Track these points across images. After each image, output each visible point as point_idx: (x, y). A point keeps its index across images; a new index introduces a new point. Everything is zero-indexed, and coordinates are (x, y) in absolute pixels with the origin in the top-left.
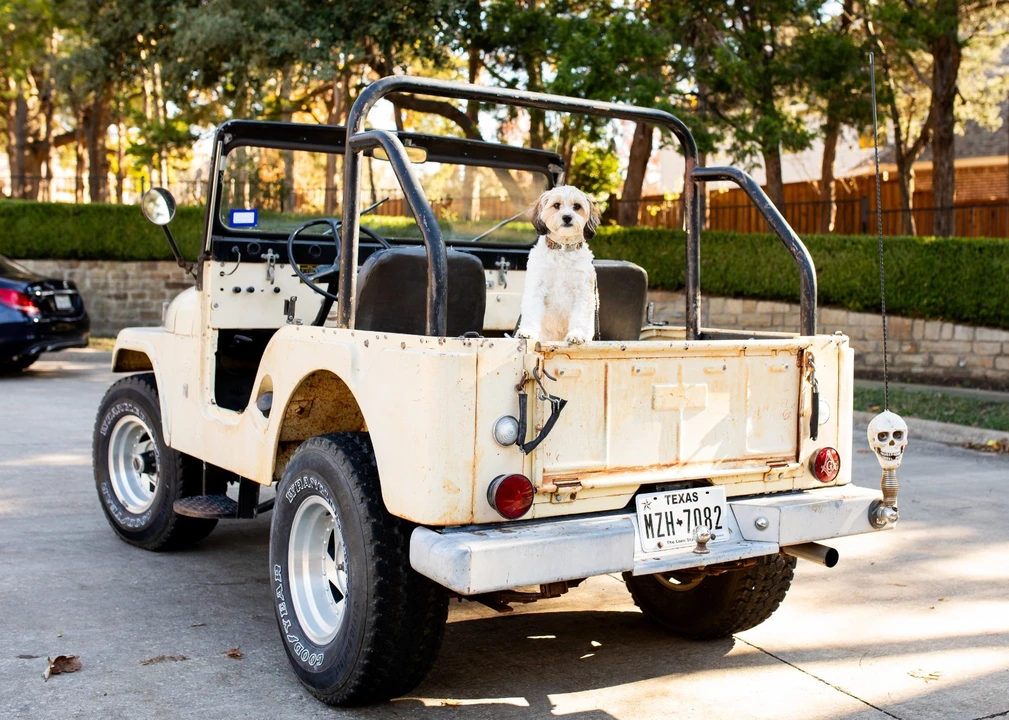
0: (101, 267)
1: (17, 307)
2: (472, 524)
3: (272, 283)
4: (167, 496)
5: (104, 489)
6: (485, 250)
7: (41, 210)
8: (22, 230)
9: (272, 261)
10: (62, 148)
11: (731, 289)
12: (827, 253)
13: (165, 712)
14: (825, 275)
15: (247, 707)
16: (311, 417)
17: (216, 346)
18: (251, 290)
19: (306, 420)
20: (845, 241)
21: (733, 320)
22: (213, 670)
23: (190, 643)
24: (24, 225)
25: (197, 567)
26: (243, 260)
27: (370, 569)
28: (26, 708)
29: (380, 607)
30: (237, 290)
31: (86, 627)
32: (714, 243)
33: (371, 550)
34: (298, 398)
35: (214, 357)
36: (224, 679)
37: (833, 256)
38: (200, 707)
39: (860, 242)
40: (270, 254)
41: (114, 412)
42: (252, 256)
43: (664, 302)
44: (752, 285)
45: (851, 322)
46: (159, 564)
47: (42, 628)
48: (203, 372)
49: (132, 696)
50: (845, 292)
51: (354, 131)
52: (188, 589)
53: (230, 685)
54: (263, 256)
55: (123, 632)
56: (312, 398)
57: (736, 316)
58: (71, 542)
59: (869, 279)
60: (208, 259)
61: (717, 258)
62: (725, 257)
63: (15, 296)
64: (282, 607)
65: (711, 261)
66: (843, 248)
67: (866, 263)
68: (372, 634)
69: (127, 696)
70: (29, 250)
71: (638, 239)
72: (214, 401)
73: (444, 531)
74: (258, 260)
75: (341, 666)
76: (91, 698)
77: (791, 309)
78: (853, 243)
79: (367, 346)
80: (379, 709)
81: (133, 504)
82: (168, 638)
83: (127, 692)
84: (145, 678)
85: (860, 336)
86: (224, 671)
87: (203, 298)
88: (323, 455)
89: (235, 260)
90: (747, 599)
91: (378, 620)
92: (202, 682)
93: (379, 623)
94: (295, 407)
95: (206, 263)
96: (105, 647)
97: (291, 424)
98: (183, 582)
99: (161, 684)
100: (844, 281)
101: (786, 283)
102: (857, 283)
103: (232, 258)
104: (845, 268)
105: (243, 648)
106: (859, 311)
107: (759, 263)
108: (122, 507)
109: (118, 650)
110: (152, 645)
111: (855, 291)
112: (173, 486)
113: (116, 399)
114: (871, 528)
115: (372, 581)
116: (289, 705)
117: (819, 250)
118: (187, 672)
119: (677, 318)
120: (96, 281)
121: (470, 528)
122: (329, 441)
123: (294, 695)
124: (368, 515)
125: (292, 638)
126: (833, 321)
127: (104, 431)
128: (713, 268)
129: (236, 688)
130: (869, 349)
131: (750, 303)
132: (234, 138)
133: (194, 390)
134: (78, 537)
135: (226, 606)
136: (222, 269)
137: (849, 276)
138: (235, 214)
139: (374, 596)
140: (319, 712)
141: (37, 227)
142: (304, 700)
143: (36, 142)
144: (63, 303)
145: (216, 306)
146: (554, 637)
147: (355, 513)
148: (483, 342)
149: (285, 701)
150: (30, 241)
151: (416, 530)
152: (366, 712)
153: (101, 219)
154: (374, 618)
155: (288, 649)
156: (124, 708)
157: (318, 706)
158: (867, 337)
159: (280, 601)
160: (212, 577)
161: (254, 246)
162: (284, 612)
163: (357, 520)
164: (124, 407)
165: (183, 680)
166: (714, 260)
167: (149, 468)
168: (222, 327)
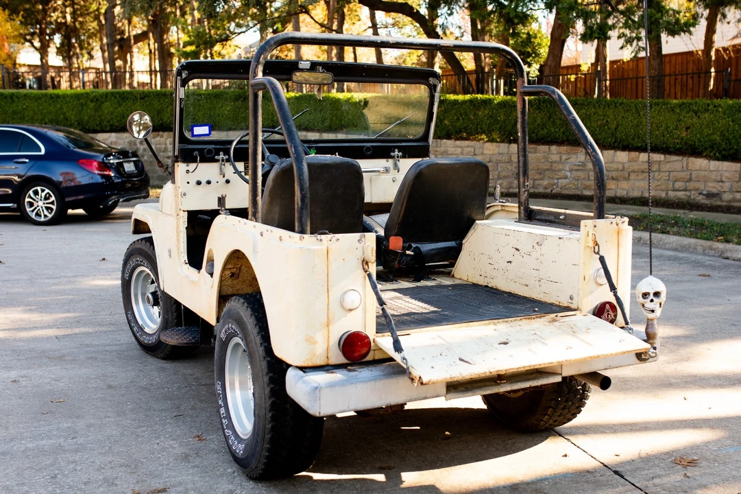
0: (162, 136)
1: (97, 172)
2: (328, 365)
3: (224, 177)
4: (167, 323)
5: (129, 316)
6: (383, 144)
7: (118, 96)
8: (106, 111)
9: (223, 160)
10: (140, 44)
11: (620, 143)
12: (694, 115)
13: (142, 481)
14: (692, 132)
15: (197, 478)
16: (240, 279)
17: (186, 223)
18: (209, 182)
19: (237, 281)
20: (708, 105)
21: (620, 167)
22: (179, 450)
23: (170, 430)
24: (107, 107)
25: (189, 371)
26: (201, 161)
27: (267, 392)
28: (55, 477)
29: (273, 418)
30: (199, 183)
31: (106, 417)
32: (607, 108)
33: (266, 379)
34: (230, 266)
35: (185, 230)
36: (186, 457)
37: (699, 117)
38: (166, 478)
39: (720, 106)
40: (221, 156)
41: (132, 263)
42: (208, 157)
43: (569, 153)
44: (636, 140)
45: (712, 168)
46: (163, 369)
47: (78, 417)
48: (178, 240)
49: (123, 469)
50: (708, 144)
51: (254, 77)
52: (179, 388)
53: (189, 462)
54: (216, 157)
55: (129, 422)
56: (239, 266)
57: (623, 164)
58: (109, 352)
59: (727, 134)
60: (178, 162)
61: (608, 120)
62: (615, 119)
63: (95, 164)
64: (222, 411)
65: (605, 121)
66: (707, 110)
67: (724, 122)
68: (269, 436)
69: (120, 469)
70: (111, 126)
71: (549, 105)
72: (187, 261)
73: (307, 370)
74: (213, 160)
75: (253, 455)
76: (98, 470)
77: (665, 157)
78: (715, 106)
79: (262, 235)
80: (285, 482)
81: (148, 327)
82: (157, 426)
83: (121, 466)
84: (135, 456)
85: (719, 179)
86: (187, 452)
87: (176, 189)
88: (239, 310)
89: (196, 162)
90: (555, 407)
91: (272, 426)
92: (171, 460)
93: (273, 429)
94: (228, 273)
95: (176, 164)
96: (114, 432)
97: (227, 284)
98: (177, 383)
99: (144, 460)
100: (707, 136)
101: (662, 138)
102: (717, 138)
103: (194, 161)
104: (708, 126)
105: (204, 434)
106: (718, 159)
107: (641, 123)
108: (141, 329)
109: (122, 435)
110: (144, 432)
111: (716, 144)
112: (170, 317)
113: (132, 255)
114: (637, 361)
115: (267, 400)
116: (225, 478)
117: (688, 112)
118: (163, 451)
119: (579, 166)
120: (158, 146)
121: (326, 368)
122: (243, 301)
123: (229, 470)
124: (264, 355)
125: (228, 432)
126: (697, 168)
127: (127, 276)
128: (606, 127)
129: (192, 465)
130: (725, 189)
131: (634, 154)
132: (189, 74)
133: (174, 253)
134: (114, 348)
135: (201, 401)
136: (188, 168)
137: (710, 132)
138: (195, 128)
139: (270, 411)
140: (243, 484)
141: (116, 109)
142: (236, 474)
143: (122, 39)
144: (129, 167)
145: (185, 195)
146: (418, 428)
147: (257, 353)
148: (332, 238)
149: (222, 475)
150: (112, 118)
151: (290, 369)
152: (275, 485)
153: (159, 101)
154: (270, 426)
155: (227, 438)
156: (117, 478)
157: (244, 478)
158: (723, 179)
159: (221, 407)
160: (197, 379)
161: (210, 151)
162: (223, 414)
163: (258, 359)
164: (137, 261)
165: (159, 458)
166: (607, 121)
167: (156, 303)
168: (189, 210)
